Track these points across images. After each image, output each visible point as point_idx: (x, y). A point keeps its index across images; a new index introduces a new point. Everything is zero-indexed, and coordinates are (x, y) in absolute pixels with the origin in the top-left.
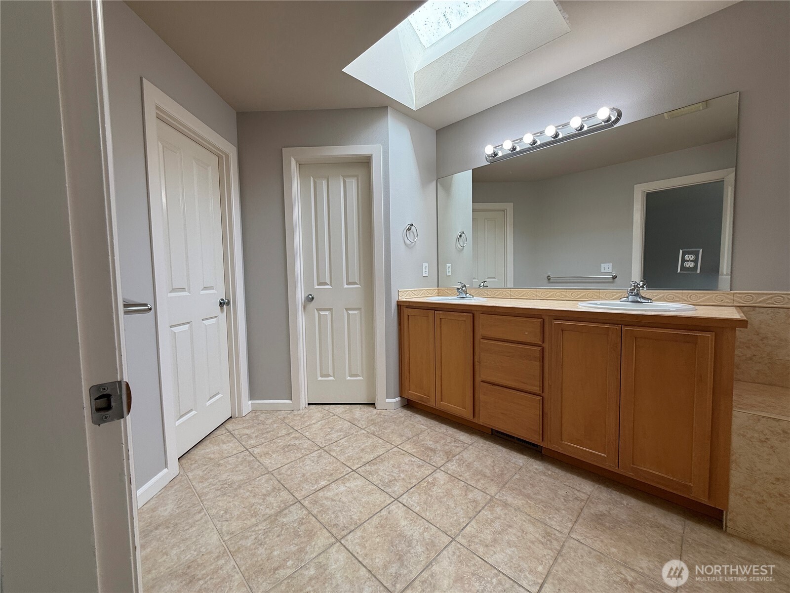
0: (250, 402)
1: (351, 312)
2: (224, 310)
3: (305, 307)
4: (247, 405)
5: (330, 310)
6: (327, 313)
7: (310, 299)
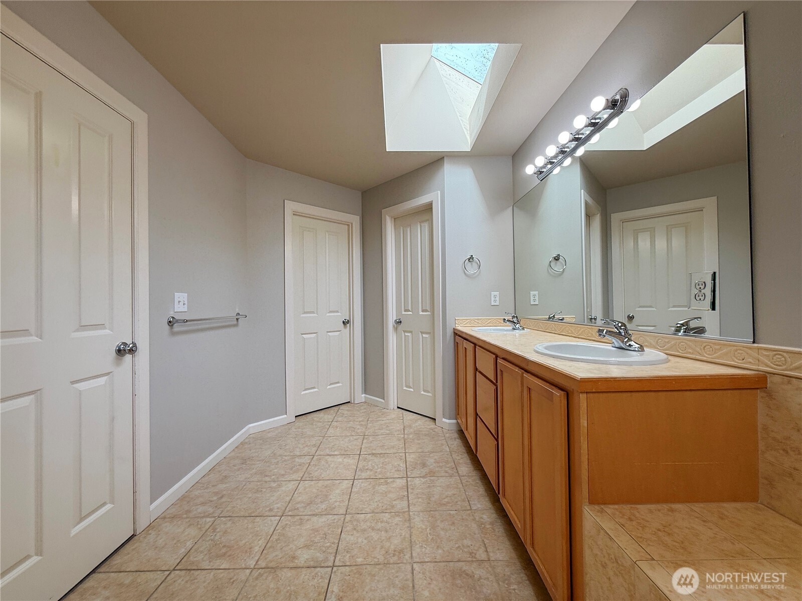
0: (364, 395)
1: (424, 336)
2: (347, 327)
3: (396, 329)
4: (361, 397)
5: (411, 332)
6: (409, 334)
7: (399, 322)
